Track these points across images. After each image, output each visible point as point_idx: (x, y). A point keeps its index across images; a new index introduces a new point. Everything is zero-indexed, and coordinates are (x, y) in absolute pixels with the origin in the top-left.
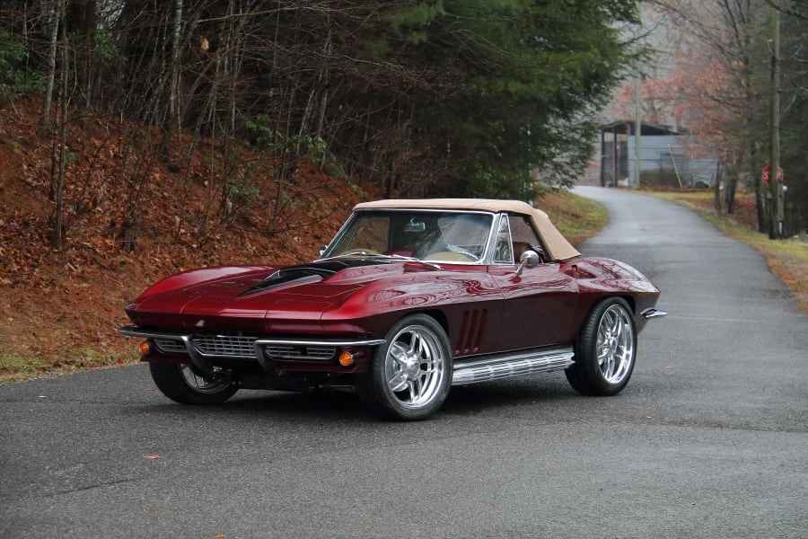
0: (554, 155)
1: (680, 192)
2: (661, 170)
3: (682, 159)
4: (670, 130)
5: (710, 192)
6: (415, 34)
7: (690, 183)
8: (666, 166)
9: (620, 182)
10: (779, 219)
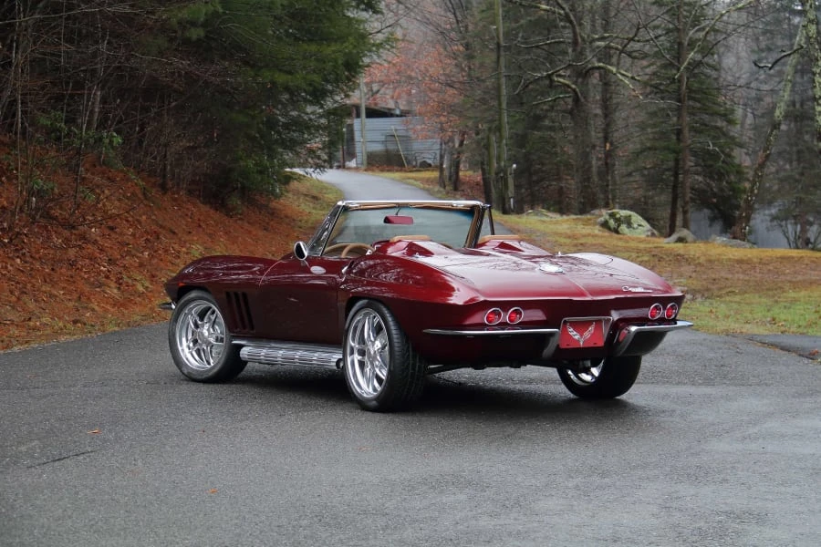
0: (305, 142)
1: (406, 171)
2: (387, 151)
3: (406, 139)
4: (393, 112)
5: (433, 171)
6: (193, 30)
7: (414, 163)
8: (391, 147)
9: (348, 164)
10: (510, 195)
